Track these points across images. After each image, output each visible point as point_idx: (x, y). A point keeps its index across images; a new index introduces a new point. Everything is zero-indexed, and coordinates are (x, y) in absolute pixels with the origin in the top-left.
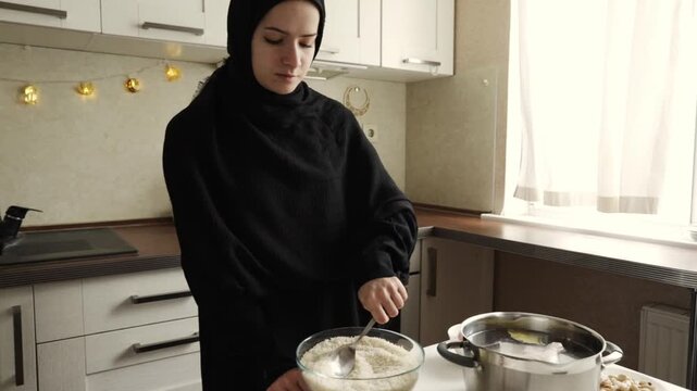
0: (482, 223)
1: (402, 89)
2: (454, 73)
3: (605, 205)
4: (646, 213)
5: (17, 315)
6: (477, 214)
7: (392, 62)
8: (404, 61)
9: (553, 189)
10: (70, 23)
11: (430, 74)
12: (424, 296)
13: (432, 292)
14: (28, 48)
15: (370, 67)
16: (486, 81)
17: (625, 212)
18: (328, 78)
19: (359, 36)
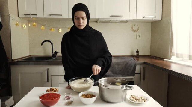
0: (165, 62)
1: (150, 24)
2: (162, 19)
5: (48, 70)
6: (163, 59)
7: (140, 17)
8: (144, 17)
9: (177, 53)
10: (63, 16)
11: (153, 20)
12: (142, 80)
13: (144, 79)
14: (60, 21)
15: (133, 19)
16: (169, 21)
18: (126, 23)
19: (129, 12)
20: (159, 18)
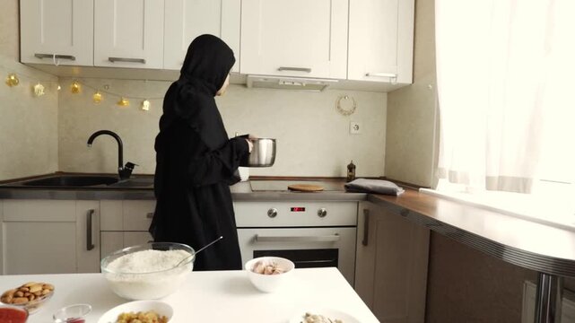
0: (420, 195)
1: (384, 97)
2: (413, 82)
3: (489, 184)
4: (519, 192)
6: (415, 187)
7: (356, 75)
8: (367, 75)
9: (453, 170)
12: (360, 245)
13: (365, 243)
14: (147, 82)
15: (340, 80)
16: (430, 86)
17: (501, 190)
18: (321, 90)
19: (329, 59)
20: (405, 79)
